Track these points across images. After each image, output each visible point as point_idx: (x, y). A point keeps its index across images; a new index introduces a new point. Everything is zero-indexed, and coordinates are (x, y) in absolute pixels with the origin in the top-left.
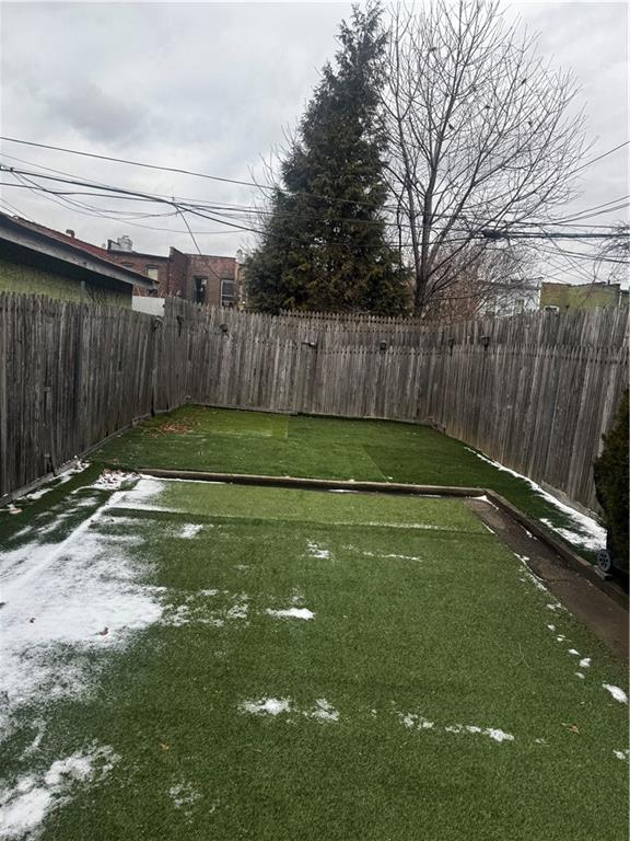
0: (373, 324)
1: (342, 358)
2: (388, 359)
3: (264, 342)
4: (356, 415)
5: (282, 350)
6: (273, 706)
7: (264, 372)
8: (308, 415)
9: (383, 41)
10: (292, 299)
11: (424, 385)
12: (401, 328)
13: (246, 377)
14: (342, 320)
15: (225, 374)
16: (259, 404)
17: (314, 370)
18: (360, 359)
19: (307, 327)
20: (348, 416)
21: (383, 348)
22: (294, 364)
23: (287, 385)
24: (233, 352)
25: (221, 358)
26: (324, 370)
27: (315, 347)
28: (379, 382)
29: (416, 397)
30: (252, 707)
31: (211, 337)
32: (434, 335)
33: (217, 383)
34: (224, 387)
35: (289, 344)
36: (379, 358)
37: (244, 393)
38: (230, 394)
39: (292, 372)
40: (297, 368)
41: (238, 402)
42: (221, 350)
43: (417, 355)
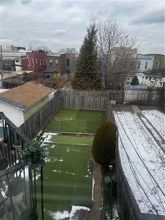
0: (94, 92)
1: (88, 99)
2: (97, 99)
3: (74, 96)
4: (91, 110)
5: (77, 98)
6: (55, 171)
7: (74, 102)
8: (82, 110)
9: (96, 31)
10: (79, 87)
11: (105, 104)
12: (99, 93)
13: (70, 103)
14: (88, 91)
15: (67, 102)
16: (73, 108)
17: (83, 101)
18: (92, 99)
19: (82, 93)
20: (90, 110)
21: (96, 97)
22: (79, 100)
23: (78, 104)
24: (68, 99)
25: (66, 99)
26: (85, 101)
27: (83, 97)
28: (96, 103)
29: (103, 106)
30: (53, 171)
31: (64, 96)
32: (106, 94)
33: (65, 104)
34: (66, 105)
35: (78, 96)
36: (96, 99)
37: (70, 106)
38: (68, 106)
39: (79, 102)
40: (80, 101)
41: (69, 108)
42: (66, 98)
43: (103, 98)
